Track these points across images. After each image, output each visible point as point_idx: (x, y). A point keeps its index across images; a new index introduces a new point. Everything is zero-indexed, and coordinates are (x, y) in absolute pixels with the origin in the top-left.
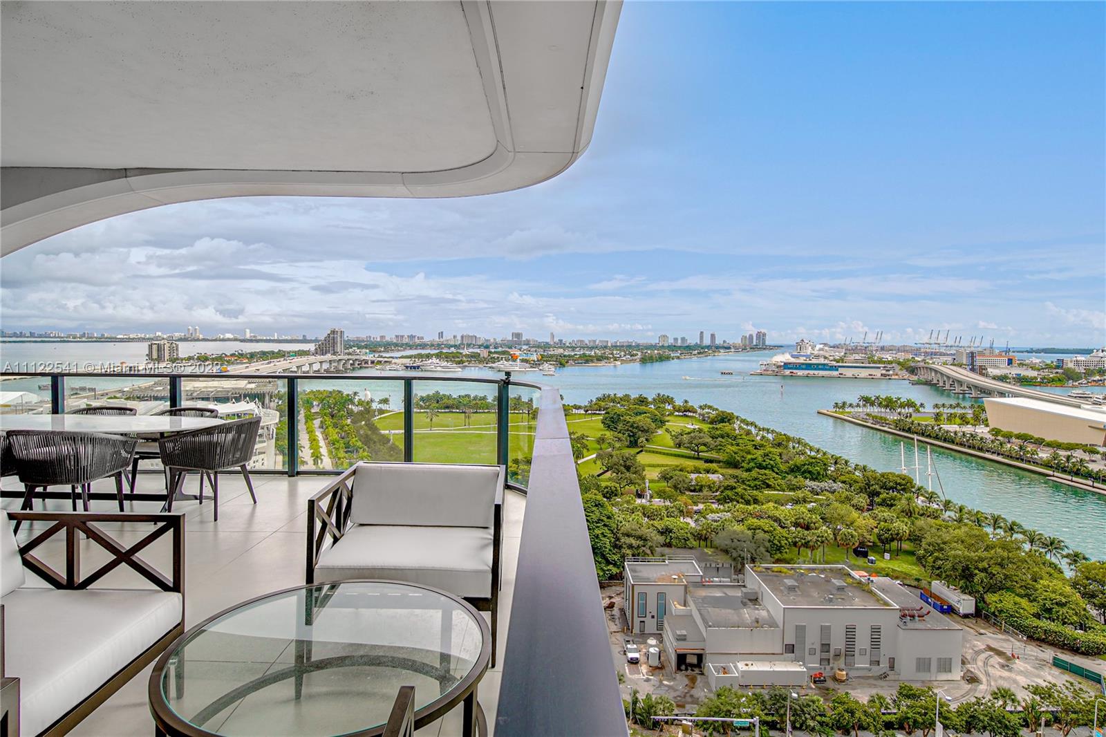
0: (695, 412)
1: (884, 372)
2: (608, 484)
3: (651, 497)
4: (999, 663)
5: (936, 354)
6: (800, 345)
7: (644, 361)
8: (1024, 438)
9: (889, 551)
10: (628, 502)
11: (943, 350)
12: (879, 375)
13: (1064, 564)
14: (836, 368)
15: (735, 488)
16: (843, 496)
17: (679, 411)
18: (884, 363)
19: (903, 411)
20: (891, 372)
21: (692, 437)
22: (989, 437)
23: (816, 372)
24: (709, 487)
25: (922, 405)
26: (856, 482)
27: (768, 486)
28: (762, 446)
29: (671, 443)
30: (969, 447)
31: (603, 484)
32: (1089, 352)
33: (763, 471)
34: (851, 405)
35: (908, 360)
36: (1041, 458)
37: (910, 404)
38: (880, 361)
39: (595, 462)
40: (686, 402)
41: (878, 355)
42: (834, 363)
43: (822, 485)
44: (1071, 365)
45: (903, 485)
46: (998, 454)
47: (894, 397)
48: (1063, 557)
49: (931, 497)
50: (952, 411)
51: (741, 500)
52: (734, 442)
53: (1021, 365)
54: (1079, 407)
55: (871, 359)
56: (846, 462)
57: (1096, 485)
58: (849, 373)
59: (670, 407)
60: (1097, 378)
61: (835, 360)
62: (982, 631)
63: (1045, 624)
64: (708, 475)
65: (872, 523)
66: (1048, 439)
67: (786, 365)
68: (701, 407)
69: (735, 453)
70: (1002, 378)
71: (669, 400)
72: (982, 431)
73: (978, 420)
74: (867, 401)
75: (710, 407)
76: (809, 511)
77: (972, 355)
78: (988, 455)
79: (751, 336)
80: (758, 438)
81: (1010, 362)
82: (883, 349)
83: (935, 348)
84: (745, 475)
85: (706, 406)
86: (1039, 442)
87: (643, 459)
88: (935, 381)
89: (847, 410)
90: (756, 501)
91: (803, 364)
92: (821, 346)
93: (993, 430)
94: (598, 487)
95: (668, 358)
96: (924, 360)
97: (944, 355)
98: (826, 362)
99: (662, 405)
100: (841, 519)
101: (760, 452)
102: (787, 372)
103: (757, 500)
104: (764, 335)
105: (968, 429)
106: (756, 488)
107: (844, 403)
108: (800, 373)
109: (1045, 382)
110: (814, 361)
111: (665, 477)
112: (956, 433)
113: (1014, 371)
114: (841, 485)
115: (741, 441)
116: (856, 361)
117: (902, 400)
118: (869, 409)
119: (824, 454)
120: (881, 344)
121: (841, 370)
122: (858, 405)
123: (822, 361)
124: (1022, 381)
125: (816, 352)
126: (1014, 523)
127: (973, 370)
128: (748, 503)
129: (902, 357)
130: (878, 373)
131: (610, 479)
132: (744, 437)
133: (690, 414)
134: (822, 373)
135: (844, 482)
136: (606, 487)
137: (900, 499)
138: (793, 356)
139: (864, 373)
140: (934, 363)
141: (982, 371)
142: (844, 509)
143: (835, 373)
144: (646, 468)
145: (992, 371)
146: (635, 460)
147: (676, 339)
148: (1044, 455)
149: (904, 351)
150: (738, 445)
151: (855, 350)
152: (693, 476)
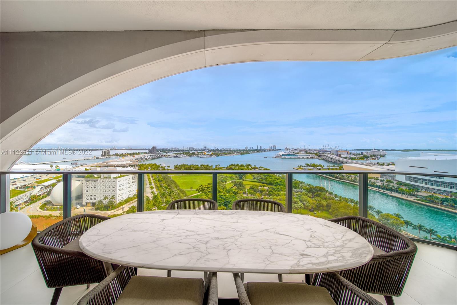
0: (258, 169)
1: (311, 157)
2: (235, 190)
3: (248, 194)
5: (325, 151)
6: (286, 149)
7: (241, 154)
9: (320, 210)
10: (242, 196)
11: (327, 150)
12: (310, 158)
14: (297, 156)
15: (273, 191)
16: (305, 193)
18: (311, 154)
19: (319, 168)
20: (313, 157)
21: (258, 176)
22: (345, 175)
23: (291, 157)
24: (265, 191)
25: (323, 166)
26: (307, 189)
28: (279, 179)
29: (252, 178)
30: (339, 179)
31: (234, 190)
32: (370, 150)
33: (280, 186)
34: (303, 166)
35: (318, 153)
37: (320, 166)
38: (309, 153)
39: (231, 184)
40: (255, 166)
41: (309, 151)
42: (296, 154)
43: (298, 190)
44: (365, 154)
45: (322, 190)
47: (316, 164)
48: (374, 212)
49: (331, 193)
50: (333, 168)
51: (274, 195)
52: (271, 178)
53: (351, 154)
54: (371, 166)
55: (307, 152)
56: (304, 183)
57: (379, 189)
58: (301, 157)
59: (250, 167)
60: (373, 157)
61: (296, 153)
64: (264, 187)
65: (315, 201)
67: (283, 155)
68: (259, 167)
69: (271, 181)
70: (346, 158)
71: (250, 165)
74: (307, 165)
75: (262, 167)
76: (295, 198)
77: (337, 151)
78: (345, 181)
79: (272, 147)
81: (347, 153)
82: (310, 150)
83: (325, 149)
84: (275, 187)
85: (261, 167)
87: (244, 183)
88: (326, 159)
89: (302, 168)
90: (279, 195)
91: (287, 154)
92: (292, 149)
94: (232, 191)
95: (248, 153)
96: (322, 153)
98: (294, 154)
99: (248, 167)
100: (305, 200)
102: (283, 157)
104: (275, 146)
106: (278, 191)
107: (301, 166)
108: (287, 157)
109: (358, 159)
110: (290, 154)
111: (251, 188)
113: (349, 156)
114: (303, 190)
115: (272, 177)
116: (303, 153)
117: (318, 165)
118: (308, 167)
119: (297, 181)
120: (309, 149)
121: (299, 156)
122: (305, 166)
123: (293, 153)
124: (351, 159)
125: (291, 151)
127: (337, 156)
128: (276, 196)
129: (315, 152)
130: (309, 157)
132: (273, 176)
134: (293, 157)
135: (304, 189)
136: (234, 191)
137: (322, 194)
138: (284, 152)
139: (305, 157)
140: (325, 154)
141: (340, 156)
142: (305, 197)
143: (297, 157)
144: (246, 186)
145: (342, 156)
146: (242, 183)
147: (250, 148)
149: (316, 150)
150: (272, 178)
151: (302, 150)
152: (260, 188)
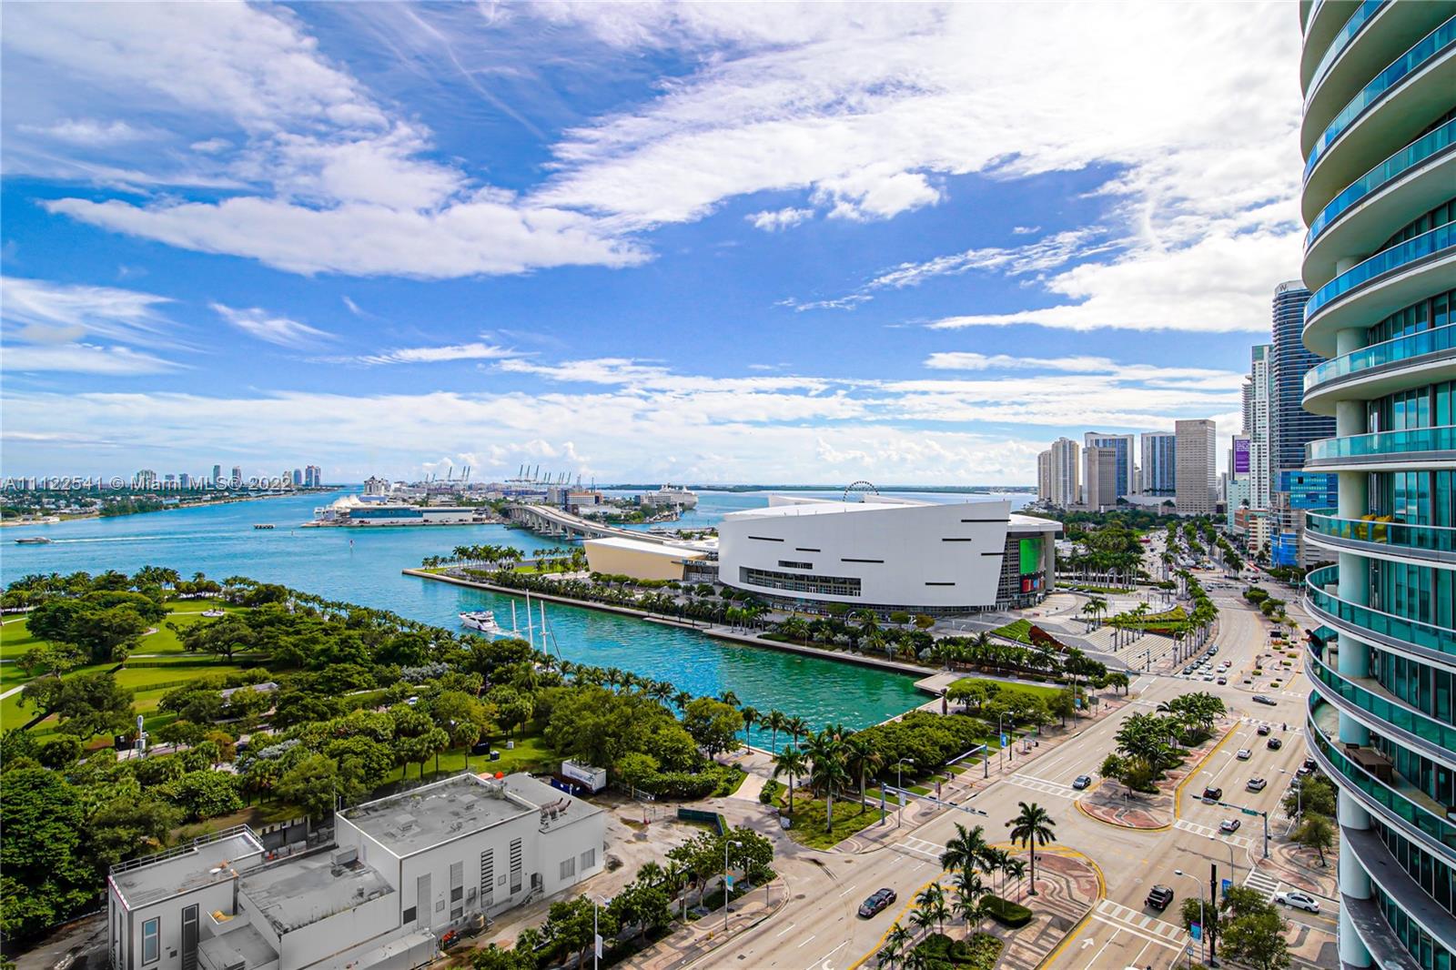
0: (219, 590)
1: (476, 516)
2: (55, 738)
3: (149, 743)
4: (634, 835)
5: (526, 493)
6: (371, 484)
7: (108, 513)
8: (621, 581)
9: (512, 736)
10: (102, 764)
11: (533, 488)
12: (471, 521)
13: (673, 707)
14: (420, 514)
15: (302, 699)
16: (452, 679)
17: (188, 591)
18: (475, 504)
19: (504, 561)
20: (484, 516)
21: (218, 632)
22: (590, 582)
23: (395, 520)
24: (256, 704)
25: (522, 552)
26: (464, 658)
27: (351, 686)
28: (335, 629)
29: (179, 646)
30: (574, 597)
31: (42, 741)
32: (658, 487)
33: (342, 666)
34: (444, 560)
35: (500, 501)
36: (637, 600)
37: (511, 553)
38: (470, 503)
39: (20, 705)
40: (200, 575)
41: (467, 494)
42: (417, 507)
43: (425, 670)
44: (646, 501)
45: (519, 652)
46: (601, 601)
47: (493, 546)
48: (673, 700)
49: (546, 662)
50: (553, 558)
51: (312, 715)
52: (291, 630)
53: (607, 503)
54: (662, 543)
55: (458, 498)
56: (450, 634)
57: (682, 620)
58: (435, 518)
59: (170, 588)
60: (666, 513)
61: (416, 503)
62: (615, 804)
63: (670, 776)
64: (254, 687)
65: (494, 707)
66: (641, 579)
67: (355, 512)
68: (227, 582)
69: (295, 646)
70: (592, 518)
71: (167, 575)
72: (583, 576)
73: (578, 565)
74: (463, 552)
75: (243, 581)
76: (413, 709)
77: (565, 493)
78: (590, 603)
79: (297, 474)
80: (327, 618)
81: (597, 500)
82: (470, 488)
83: (525, 486)
84: (313, 676)
85: (235, 579)
86: (634, 584)
87: (125, 680)
88: (530, 525)
89: (440, 567)
90: (335, 711)
91: (376, 510)
92: (398, 485)
93: (593, 574)
94: (29, 749)
95: (157, 508)
96: (516, 501)
97: (536, 493)
98: (406, 506)
99: (154, 585)
100: (455, 712)
101: (333, 639)
102: (356, 521)
103: (336, 709)
104: (318, 471)
105: (570, 576)
106: (331, 691)
107: (436, 558)
108: (374, 521)
109: (628, 520)
110: (390, 505)
111: (171, 704)
112: (560, 582)
113: (602, 509)
114: (447, 665)
115: (302, 627)
116: (443, 503)
117: (503, 549)
118: (466, 564)
119: (421, 628)
120: (469, 483)
121: (426, 516)
122: (452, 560)
123: (400, 505)
124: (611, 520)
125: (391, 494)
126: (629, 675)
127: (566, 509)
128: (323, 717)
129: (492, 496)
130: (469, 517)
131: (57, 730)
132: (306, 619)
133: (207, 595)
134: (402, 520)
135: (449, 661)
136: (50, 746)
137: (517, 671)
138: (362, 500)
139: (454, 518)
140: (526, 503)
141: (573, 510)
142: (455, 697)
143: (419, 520)
144: (136, 695)
145: (583, 511)
146: (111, 684)
147: (170, 477)
148: (639, 596)
149: (494, 490)
150: (298, 632)
151: (438, 491)
152: (226, 693)
